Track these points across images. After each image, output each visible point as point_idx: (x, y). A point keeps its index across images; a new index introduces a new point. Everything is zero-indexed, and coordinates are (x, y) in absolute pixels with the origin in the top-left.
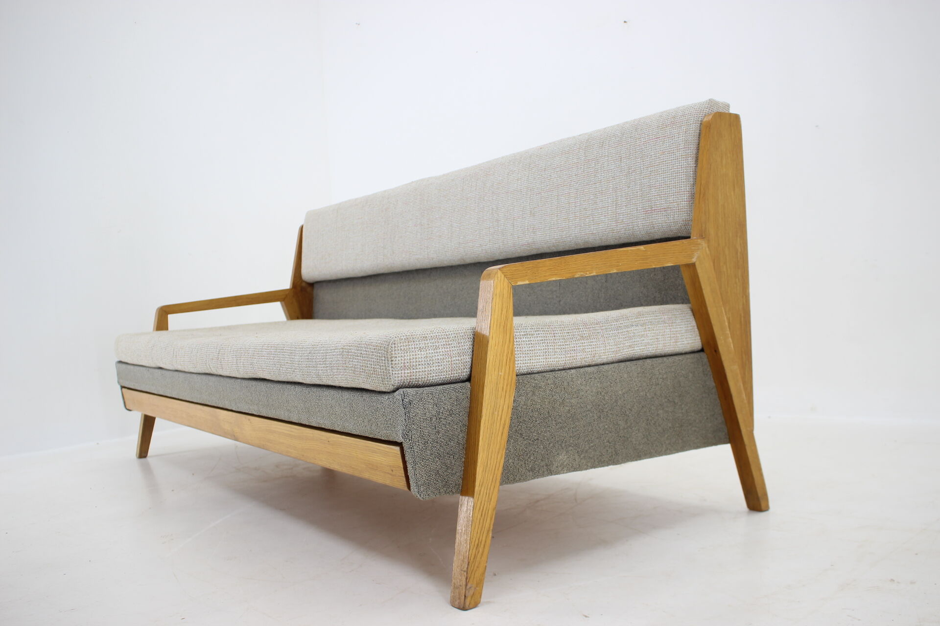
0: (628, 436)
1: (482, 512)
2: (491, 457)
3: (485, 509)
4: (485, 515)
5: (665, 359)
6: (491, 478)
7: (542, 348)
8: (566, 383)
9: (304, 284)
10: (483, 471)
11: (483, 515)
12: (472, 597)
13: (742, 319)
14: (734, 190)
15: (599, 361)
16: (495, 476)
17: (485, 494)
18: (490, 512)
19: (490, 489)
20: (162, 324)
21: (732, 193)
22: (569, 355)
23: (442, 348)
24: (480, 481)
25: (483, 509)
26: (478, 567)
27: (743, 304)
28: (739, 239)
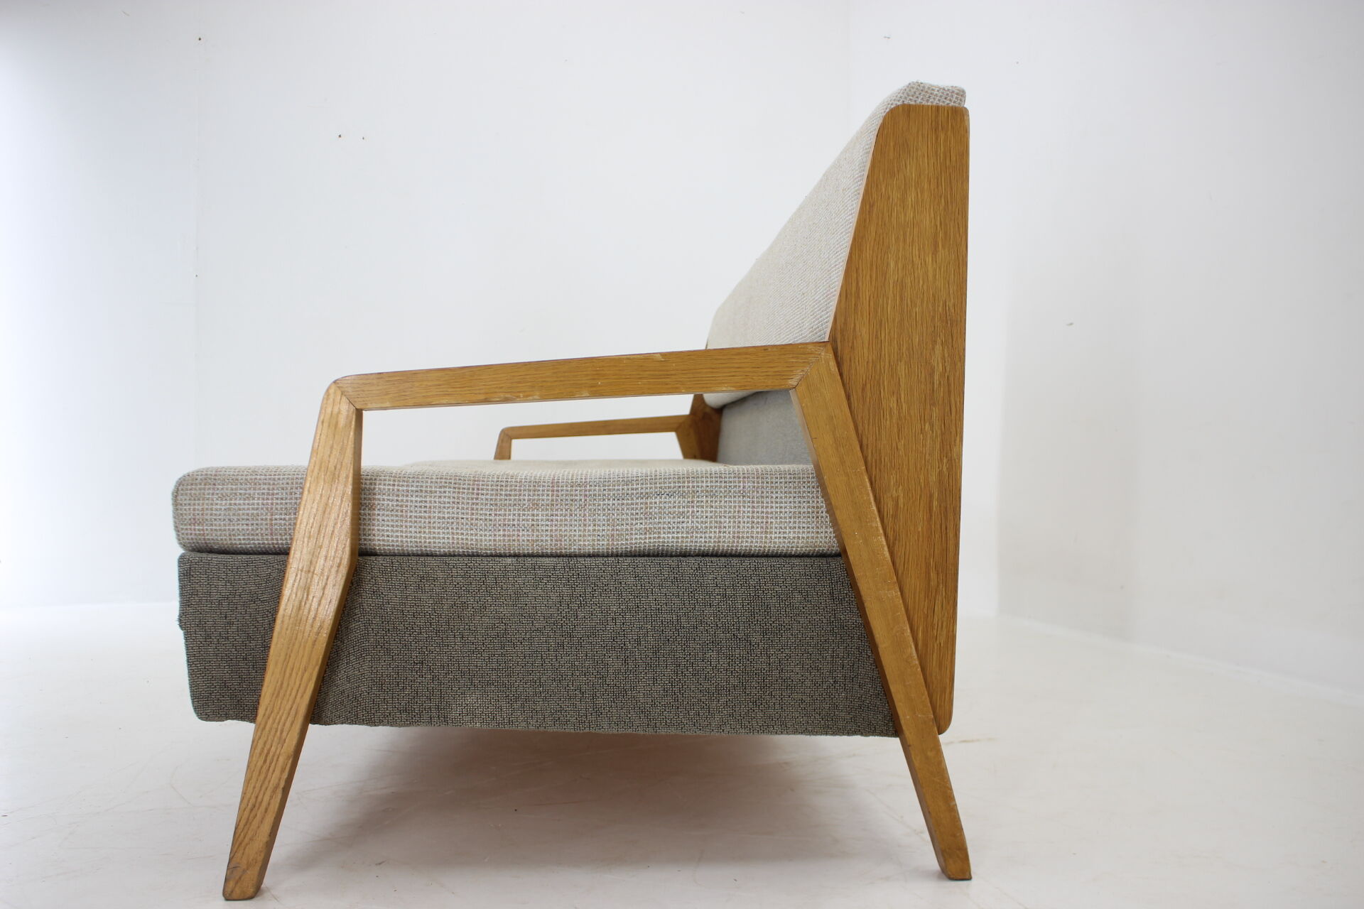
0: (628, 687)
1: (266, 756)
2: (291, 675)
3: (271, 754)
4: (271, 763)
5: (735, 561)
6: (288, 707)
7: (446, 516)
8: (490, 580)
9: (708, 410)
10: (273, 694)
11: (268, 761)
12: (237, 882)
13: (935, 503)
14: (935, 252)
15: (574, 549)
16: (295, 707)
17: (273, 731)
18: (281, 759)
19: (284, 725)
20: (503, 452)
21: (929, 259)
22: (501, 533)
23: (259, 499)
24: (266, 710)
25: (268, 753)
26: (251, 839)
27: (940, 473)
28: (938, 347)
